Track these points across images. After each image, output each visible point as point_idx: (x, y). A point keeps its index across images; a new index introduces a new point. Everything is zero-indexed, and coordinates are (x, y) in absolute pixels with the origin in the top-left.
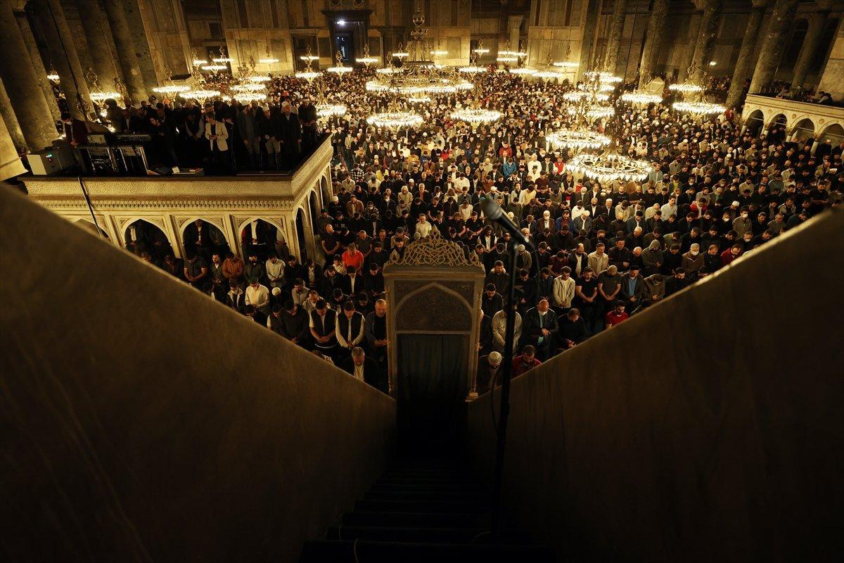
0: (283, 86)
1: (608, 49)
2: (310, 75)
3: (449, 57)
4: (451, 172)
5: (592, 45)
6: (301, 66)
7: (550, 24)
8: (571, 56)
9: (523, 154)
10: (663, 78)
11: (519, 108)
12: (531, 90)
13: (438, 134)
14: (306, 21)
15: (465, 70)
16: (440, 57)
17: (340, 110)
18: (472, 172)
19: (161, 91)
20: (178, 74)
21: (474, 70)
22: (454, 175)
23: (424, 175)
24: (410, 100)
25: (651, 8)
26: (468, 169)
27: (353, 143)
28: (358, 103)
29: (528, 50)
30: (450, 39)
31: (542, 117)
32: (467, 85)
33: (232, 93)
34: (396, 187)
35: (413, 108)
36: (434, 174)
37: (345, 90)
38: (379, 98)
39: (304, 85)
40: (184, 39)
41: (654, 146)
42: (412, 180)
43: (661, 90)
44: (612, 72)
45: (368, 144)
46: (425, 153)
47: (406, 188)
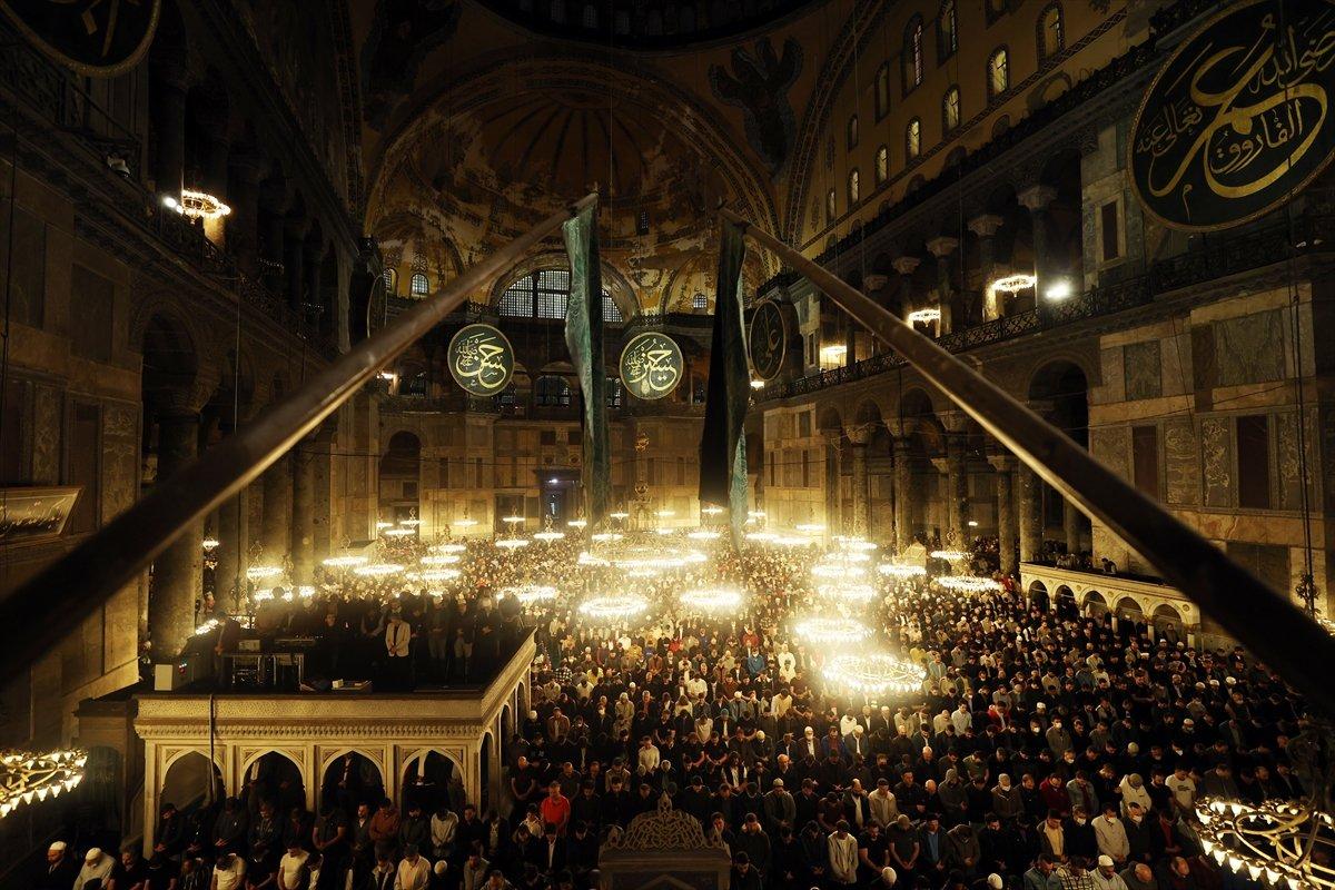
0: (479, 553)
1: (855, 511)
2: (513, 544)
3: (676, 518)
4: (683, 671)
5: (836, 506)
6: (502, 529)
7: (787, 485)
8: (815, 517)
9: (771, 643)
10: (923, 539)
11: (761, 579)
12: (773, 556)
13: (666, 616)
14: (514, 480)
15: (696, 536)
16: (666, 519)
17: (548, 592)
18: (710, 669)
19: (331, 564)
20: (357, 540)
21: (705, 535)
22: (687, 675)
23: (649, 676)
24: (631, 574)
25: (892, 466)
26: (704, 667)
27: (560, 630)
28: (567, 576)
29: (766, 509)
30: (675, 498)
31: (789, 592)
32: (699, 557)
33: (420, 568)
34: (613, 694)
36: (661, 674)
37: (553, 558)
38: (593, 570)
40: (373, 502)
41: (929, 628)
42: (633, 684)
43: (925, 557)
44: (863, 539)
45: (579, 631)
46: (650, 643)
47: (625, 695)
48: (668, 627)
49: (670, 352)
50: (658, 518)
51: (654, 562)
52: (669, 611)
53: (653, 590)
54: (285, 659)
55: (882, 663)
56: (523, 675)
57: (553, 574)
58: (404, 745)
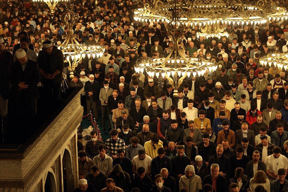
0: (12, 12)
4: (261, 146)
13: (241, 86)
22: (265, 150)
23: (220, 148)
24: (198, 35)
27: (111, 97)
28: (120, 38)
35: (202, 46)
36: (233, 147)
37: (102, 18)
38: (152, 30)
39: (42, 11)
42: (199, 158)
45: (134, 100)
46: (222, 113)
47: (191, 168)
48: (244, 96)
51: (229, 20)
52: (245, 80)
53: (225, 55)
56: (68, 141)
57: (102, 36)
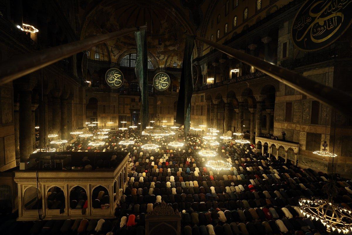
1: (214, 122)
2: (123, 129)
3: (167, 122)
5: (209, 120)
6: (120, 125)
7: (197, 115)
8: (204, 123)
10: (231, 130)
14: (124, 112)
15: (172, 128)
16: (165, 123)
17: (133, 142)
19: (73, 134)
20: (80, 127)
21: (175, 127)
25: (224, 110)
29: (191, 121)
30: (168, 117)
32: (173, 133)
40: (84, 117)
43: (231, 134)
44: (216, 129)
49: (166, 78)
50: (162, 123)
51: (161, 135)
54: (58, 161)
55: (221, 163)
56: (125, 165)
58: (93, 184)
